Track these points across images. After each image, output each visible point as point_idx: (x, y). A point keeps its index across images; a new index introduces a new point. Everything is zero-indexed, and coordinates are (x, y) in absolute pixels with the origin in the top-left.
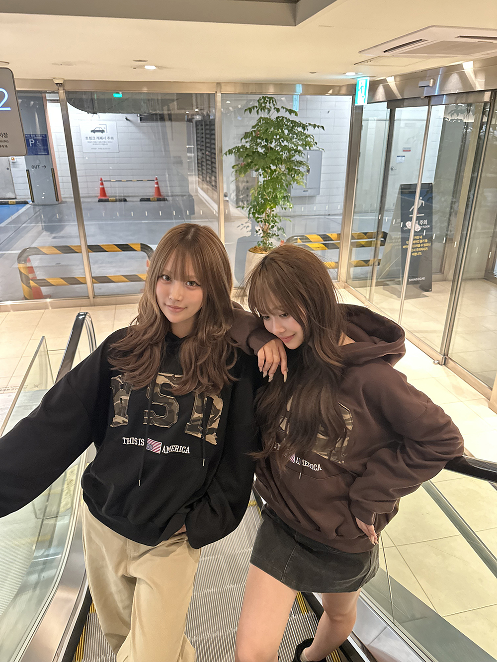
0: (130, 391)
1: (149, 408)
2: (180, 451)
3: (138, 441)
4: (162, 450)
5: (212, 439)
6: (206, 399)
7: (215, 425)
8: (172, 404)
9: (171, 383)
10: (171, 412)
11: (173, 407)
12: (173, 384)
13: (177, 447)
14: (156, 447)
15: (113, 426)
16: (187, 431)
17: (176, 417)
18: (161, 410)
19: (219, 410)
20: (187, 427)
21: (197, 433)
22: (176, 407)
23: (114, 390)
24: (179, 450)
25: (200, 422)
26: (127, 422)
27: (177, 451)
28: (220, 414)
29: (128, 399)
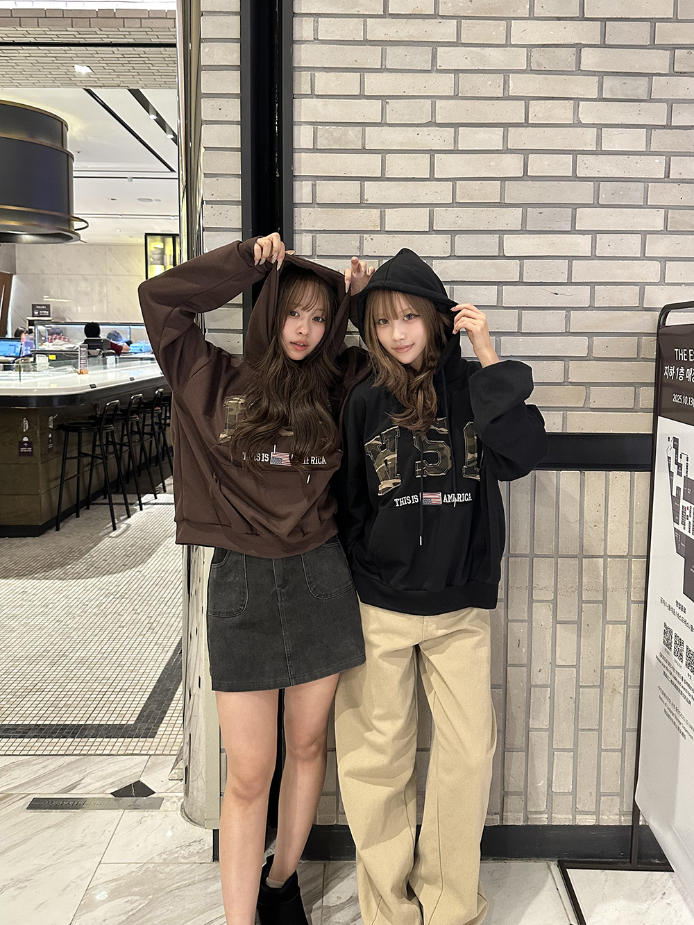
3: (412, 498)
6: (476, 438)
8: (443, 448)
10: (444, 457)
11: (445, 453)
14: (435, 498)
15: (380, 495)
16: (464, 476)
18: (432, 458)
20: (464, 471)
21: (475, 475)
22: (447, 450)
23: (371, 456)
25: (476, 463)
26: (399, 483)
29: (396, 457)
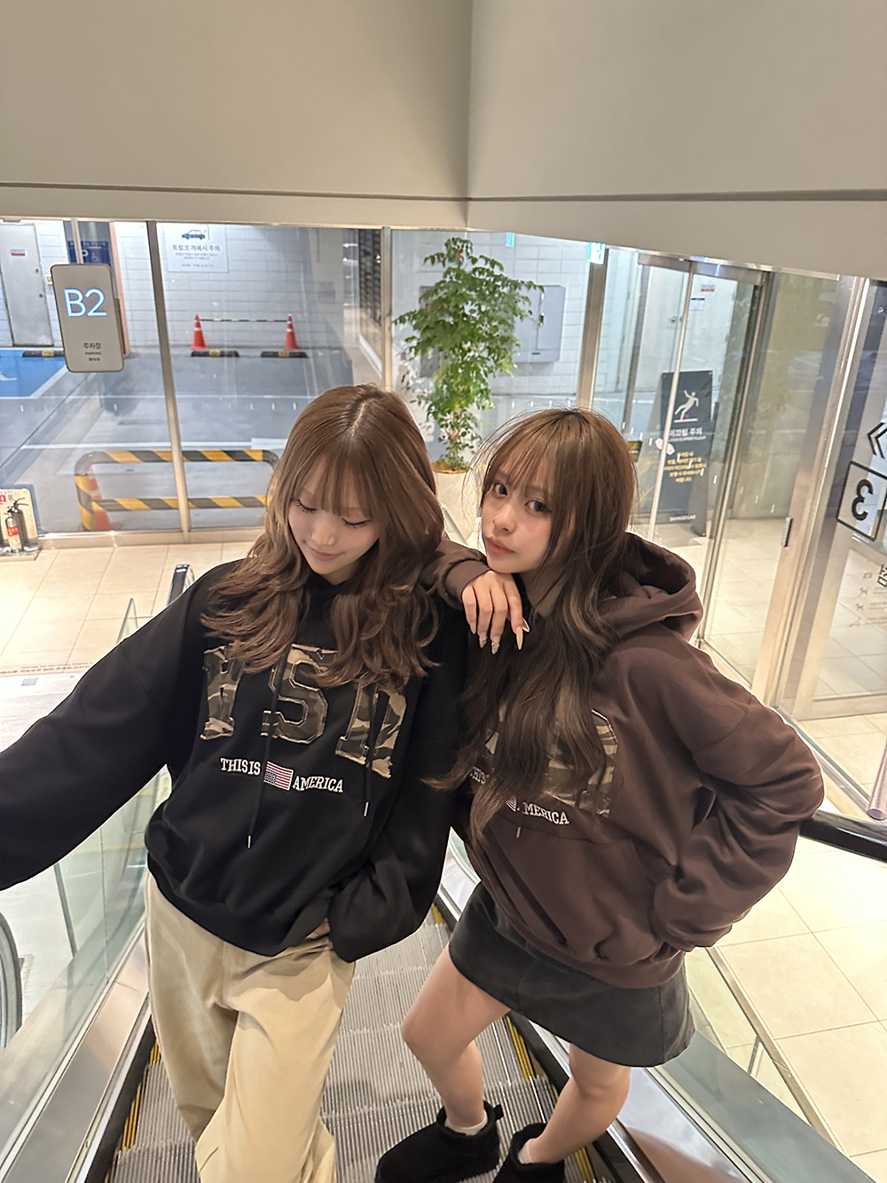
0: (240, 675)
1: (273, 707)
2: (325, 787)
3: (249, 766)
4: (293, 783)
5: (383, 768)
6: (377, 696)
7: (390, 744)
9: (315, 664)
11: (316, 708)
12: (317, 666)
13: (321, 780)
14: (282, 777)
15: (205, 738)
16: (337, 752)
17: (321, 725)
19: (399, 717)
21: (358, 755)
23: (209, 674)
24: (323, 785)
26: (230, 732)
27: (320, 787)
28: (399, 723)
29: (235, 689)
